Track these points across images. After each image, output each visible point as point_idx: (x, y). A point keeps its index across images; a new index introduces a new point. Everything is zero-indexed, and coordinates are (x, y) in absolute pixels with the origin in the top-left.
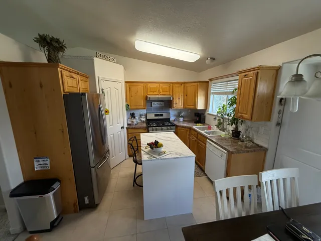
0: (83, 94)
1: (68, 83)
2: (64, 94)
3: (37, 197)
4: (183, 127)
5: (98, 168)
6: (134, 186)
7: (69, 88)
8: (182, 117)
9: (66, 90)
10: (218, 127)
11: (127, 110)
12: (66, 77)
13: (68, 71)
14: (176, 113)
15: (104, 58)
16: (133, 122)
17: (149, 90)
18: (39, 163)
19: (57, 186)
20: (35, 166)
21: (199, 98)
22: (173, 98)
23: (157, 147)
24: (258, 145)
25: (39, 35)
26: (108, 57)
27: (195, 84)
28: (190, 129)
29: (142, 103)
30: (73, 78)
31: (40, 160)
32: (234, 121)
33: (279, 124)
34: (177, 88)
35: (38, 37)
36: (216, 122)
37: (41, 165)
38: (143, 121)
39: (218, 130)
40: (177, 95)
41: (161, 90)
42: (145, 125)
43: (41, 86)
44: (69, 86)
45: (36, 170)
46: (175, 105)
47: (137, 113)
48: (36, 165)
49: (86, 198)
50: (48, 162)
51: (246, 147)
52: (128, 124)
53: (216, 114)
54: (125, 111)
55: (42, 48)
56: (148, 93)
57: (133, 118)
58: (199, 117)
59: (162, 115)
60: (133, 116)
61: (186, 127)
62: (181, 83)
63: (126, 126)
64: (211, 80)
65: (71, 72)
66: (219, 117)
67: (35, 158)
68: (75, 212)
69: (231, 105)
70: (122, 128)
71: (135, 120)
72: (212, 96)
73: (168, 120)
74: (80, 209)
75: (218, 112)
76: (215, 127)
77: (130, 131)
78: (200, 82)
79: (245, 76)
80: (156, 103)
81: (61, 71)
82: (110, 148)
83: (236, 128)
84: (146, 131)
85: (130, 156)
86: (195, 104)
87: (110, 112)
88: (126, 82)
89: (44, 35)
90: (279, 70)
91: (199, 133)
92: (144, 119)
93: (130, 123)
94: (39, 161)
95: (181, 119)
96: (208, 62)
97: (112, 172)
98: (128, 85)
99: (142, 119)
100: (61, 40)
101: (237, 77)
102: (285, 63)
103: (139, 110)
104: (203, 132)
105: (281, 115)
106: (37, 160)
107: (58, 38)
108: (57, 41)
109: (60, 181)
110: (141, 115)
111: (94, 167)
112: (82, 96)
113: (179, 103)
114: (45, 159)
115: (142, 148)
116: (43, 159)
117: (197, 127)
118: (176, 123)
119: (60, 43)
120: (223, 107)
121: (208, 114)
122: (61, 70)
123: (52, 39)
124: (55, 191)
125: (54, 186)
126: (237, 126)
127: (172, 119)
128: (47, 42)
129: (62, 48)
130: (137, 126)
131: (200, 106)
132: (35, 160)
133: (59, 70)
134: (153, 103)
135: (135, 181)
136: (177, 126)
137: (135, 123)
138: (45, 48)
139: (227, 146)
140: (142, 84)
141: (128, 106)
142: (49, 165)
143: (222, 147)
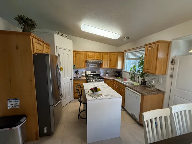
0: (47, 55)
1: (36, 47)
2: (34, 54)
3: (8, 129)
4: (109, 79)
5: (55, 106)
6: (78, 118)
7: (37, 50)
8: (107, 73)
9: (35, 52)
10: (131, 79)
11: (74, 68)
12: (35, 43)
13: (37, 39)
14: (104, 71)
15: (61, 35)
16: (77, 76)
17: (88, 57)
18: (11, 103)
19: (24, 120)
20: (8, 106)
21: (118, 61)
22: (103, 62)
23: (97, 91)
24: (159, 90)
25: (18, 15)
26: (63, 34)
27: (116, 53)
28: (114, 80)
29: (83, 64)
30: (40, 44)
31: (13, 101)
32: (143, 75)
33: (171, 76)
34: (105, 56)
35: (17, 17)
36: (130, 76)
37: (13, 104)
38: (84, 76)
39: (131, 81)
40: (105, 60)
41: (95, 57)
42: (85, 78)
43: (17, 48)
44: (37, 49)
45: (8, 108)
46: (103, 66)
47: (80, 71)
48: (9, 104)
49: (45, 129)
50: (18, 103)
51: (152, 91)
52: (74, 78)
53: (129, 72)
54: (73, 69)
55: (20, 25)
56: (87, 58)
57: (77, 74)
58: (118, 73)
59: (95, 72)
60: (77, 72)
61: (111, 80)
62: (107, 53)
63: (73, 78)
64: (125, 51)
65: (39, 40)
66: (131, 73)
67: (9, 100)
68: (37, 139)
69: (140, 65)
70: (70, 80)
71: (78, 75)
72: (126, 60)
73: (99, 75)
74: (41, 136)
75: (130, 70)
76: (129, 79)
77: (76, 82)
78: (119, 52)
79: (150, 47)
80: (92, 65)
81: (32, 39)
82: (62, 93)
83: (144, 79)
84: (86, 82)
85: (75, 98)
86: (116, 65)
87: (63, 69)
88: (74, 51)
89: (21, 16)
90: (170, 44)
91: (119, 83)
92: (84, 75)
93: (75, 77)
94: (11, 102)
95: (107, 75)
96: (125, 39)
97: (63, 109)
98: (74, 53)
99: (83, 75)
100: (33, 20)
101: (144, 49)
102: (174, 39)
103: (82, 69)
104: (122, 82)
105: (172, 71)
106: (10, 101)
107: (31, 19)
108: (31, 20)
109: (26, 117)
110: (82, 72)
111: (52, 106)
112: (47, 56)
113: (106, 65)
114: (16, 100)
115: (86, 92)
116: (15, 100)
117: (118, 79)
118: (104, 77)
119: (33, 22)
120: (134, 67)
121: (124, 71)
122: (32, 37)
123: (27, 19)
124: (22, 124)
125: (22, 120)
126: (144, 78)
127: (102, 75)
128: (23, 20)
129: (34, 25)
130: (80, 79)
131: (119, 67)
132: (8, 101)
133: (31, 37)
134: (90, 65)
135: (79, 115)
136: (105, 79)
137: (79, 77)
138: (22, 24)
139: (140, 90)
140: (84, 53)
141: (74, 66)
142: (19, 105)
143: (137, 91)
